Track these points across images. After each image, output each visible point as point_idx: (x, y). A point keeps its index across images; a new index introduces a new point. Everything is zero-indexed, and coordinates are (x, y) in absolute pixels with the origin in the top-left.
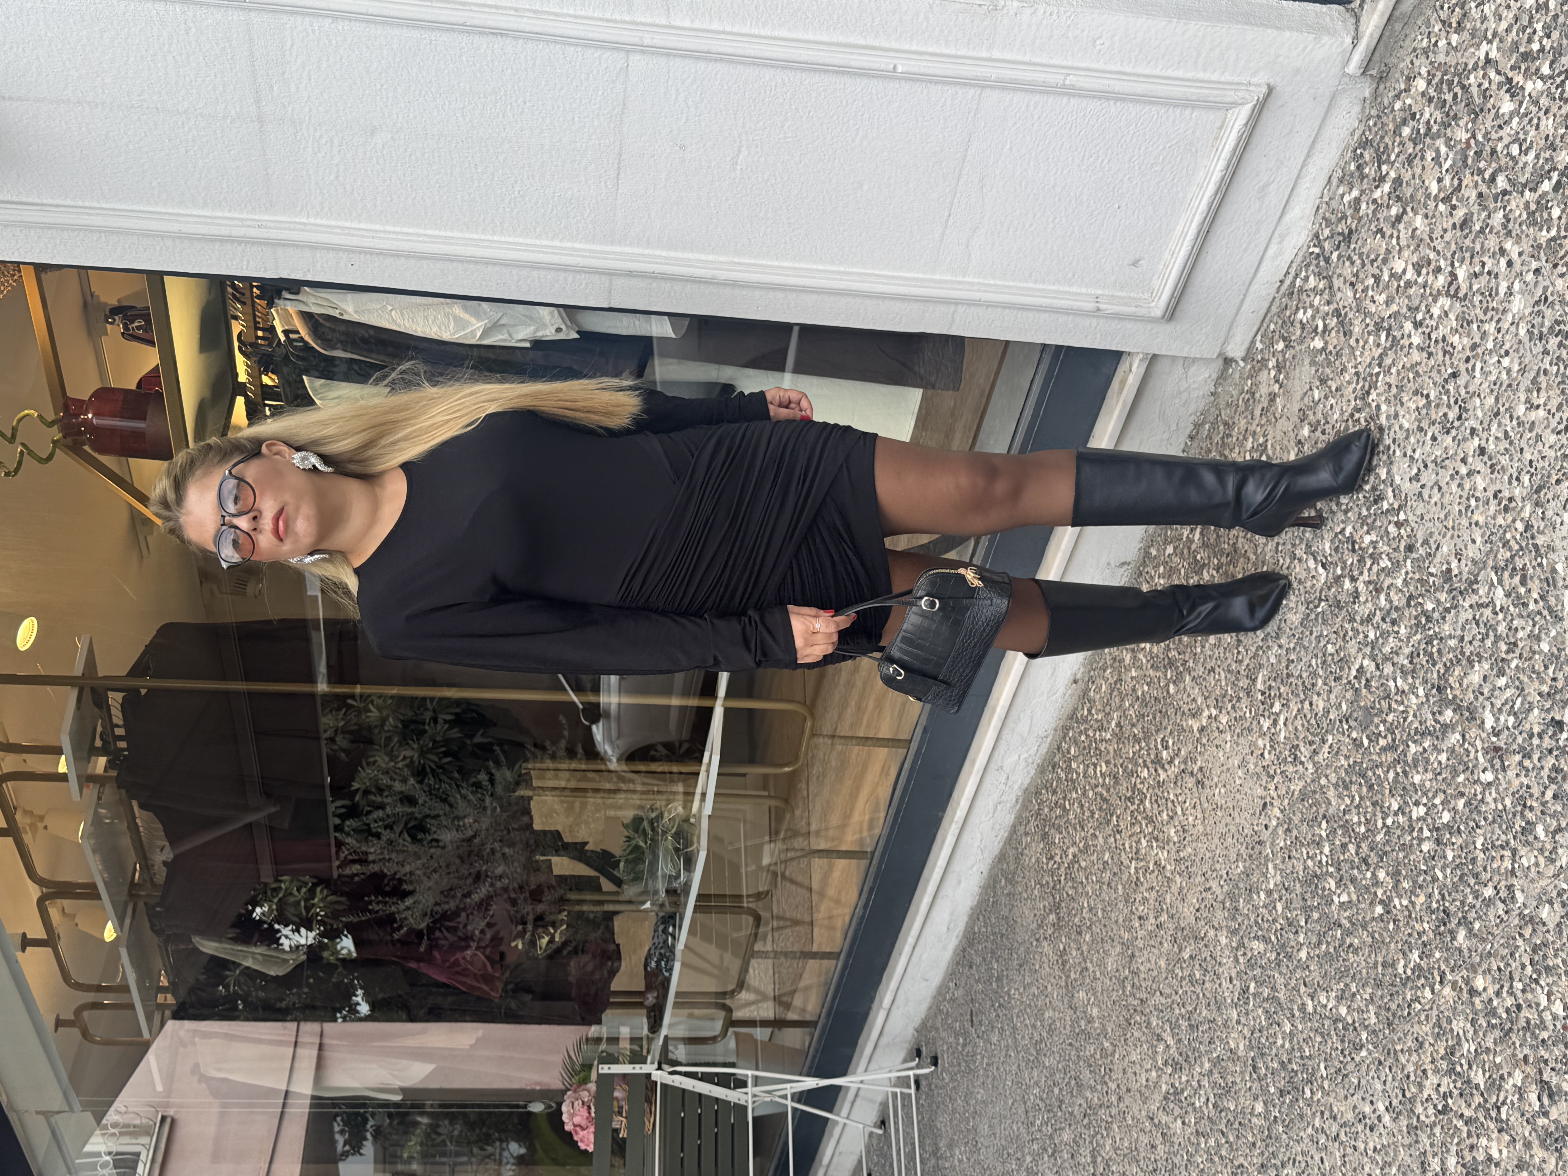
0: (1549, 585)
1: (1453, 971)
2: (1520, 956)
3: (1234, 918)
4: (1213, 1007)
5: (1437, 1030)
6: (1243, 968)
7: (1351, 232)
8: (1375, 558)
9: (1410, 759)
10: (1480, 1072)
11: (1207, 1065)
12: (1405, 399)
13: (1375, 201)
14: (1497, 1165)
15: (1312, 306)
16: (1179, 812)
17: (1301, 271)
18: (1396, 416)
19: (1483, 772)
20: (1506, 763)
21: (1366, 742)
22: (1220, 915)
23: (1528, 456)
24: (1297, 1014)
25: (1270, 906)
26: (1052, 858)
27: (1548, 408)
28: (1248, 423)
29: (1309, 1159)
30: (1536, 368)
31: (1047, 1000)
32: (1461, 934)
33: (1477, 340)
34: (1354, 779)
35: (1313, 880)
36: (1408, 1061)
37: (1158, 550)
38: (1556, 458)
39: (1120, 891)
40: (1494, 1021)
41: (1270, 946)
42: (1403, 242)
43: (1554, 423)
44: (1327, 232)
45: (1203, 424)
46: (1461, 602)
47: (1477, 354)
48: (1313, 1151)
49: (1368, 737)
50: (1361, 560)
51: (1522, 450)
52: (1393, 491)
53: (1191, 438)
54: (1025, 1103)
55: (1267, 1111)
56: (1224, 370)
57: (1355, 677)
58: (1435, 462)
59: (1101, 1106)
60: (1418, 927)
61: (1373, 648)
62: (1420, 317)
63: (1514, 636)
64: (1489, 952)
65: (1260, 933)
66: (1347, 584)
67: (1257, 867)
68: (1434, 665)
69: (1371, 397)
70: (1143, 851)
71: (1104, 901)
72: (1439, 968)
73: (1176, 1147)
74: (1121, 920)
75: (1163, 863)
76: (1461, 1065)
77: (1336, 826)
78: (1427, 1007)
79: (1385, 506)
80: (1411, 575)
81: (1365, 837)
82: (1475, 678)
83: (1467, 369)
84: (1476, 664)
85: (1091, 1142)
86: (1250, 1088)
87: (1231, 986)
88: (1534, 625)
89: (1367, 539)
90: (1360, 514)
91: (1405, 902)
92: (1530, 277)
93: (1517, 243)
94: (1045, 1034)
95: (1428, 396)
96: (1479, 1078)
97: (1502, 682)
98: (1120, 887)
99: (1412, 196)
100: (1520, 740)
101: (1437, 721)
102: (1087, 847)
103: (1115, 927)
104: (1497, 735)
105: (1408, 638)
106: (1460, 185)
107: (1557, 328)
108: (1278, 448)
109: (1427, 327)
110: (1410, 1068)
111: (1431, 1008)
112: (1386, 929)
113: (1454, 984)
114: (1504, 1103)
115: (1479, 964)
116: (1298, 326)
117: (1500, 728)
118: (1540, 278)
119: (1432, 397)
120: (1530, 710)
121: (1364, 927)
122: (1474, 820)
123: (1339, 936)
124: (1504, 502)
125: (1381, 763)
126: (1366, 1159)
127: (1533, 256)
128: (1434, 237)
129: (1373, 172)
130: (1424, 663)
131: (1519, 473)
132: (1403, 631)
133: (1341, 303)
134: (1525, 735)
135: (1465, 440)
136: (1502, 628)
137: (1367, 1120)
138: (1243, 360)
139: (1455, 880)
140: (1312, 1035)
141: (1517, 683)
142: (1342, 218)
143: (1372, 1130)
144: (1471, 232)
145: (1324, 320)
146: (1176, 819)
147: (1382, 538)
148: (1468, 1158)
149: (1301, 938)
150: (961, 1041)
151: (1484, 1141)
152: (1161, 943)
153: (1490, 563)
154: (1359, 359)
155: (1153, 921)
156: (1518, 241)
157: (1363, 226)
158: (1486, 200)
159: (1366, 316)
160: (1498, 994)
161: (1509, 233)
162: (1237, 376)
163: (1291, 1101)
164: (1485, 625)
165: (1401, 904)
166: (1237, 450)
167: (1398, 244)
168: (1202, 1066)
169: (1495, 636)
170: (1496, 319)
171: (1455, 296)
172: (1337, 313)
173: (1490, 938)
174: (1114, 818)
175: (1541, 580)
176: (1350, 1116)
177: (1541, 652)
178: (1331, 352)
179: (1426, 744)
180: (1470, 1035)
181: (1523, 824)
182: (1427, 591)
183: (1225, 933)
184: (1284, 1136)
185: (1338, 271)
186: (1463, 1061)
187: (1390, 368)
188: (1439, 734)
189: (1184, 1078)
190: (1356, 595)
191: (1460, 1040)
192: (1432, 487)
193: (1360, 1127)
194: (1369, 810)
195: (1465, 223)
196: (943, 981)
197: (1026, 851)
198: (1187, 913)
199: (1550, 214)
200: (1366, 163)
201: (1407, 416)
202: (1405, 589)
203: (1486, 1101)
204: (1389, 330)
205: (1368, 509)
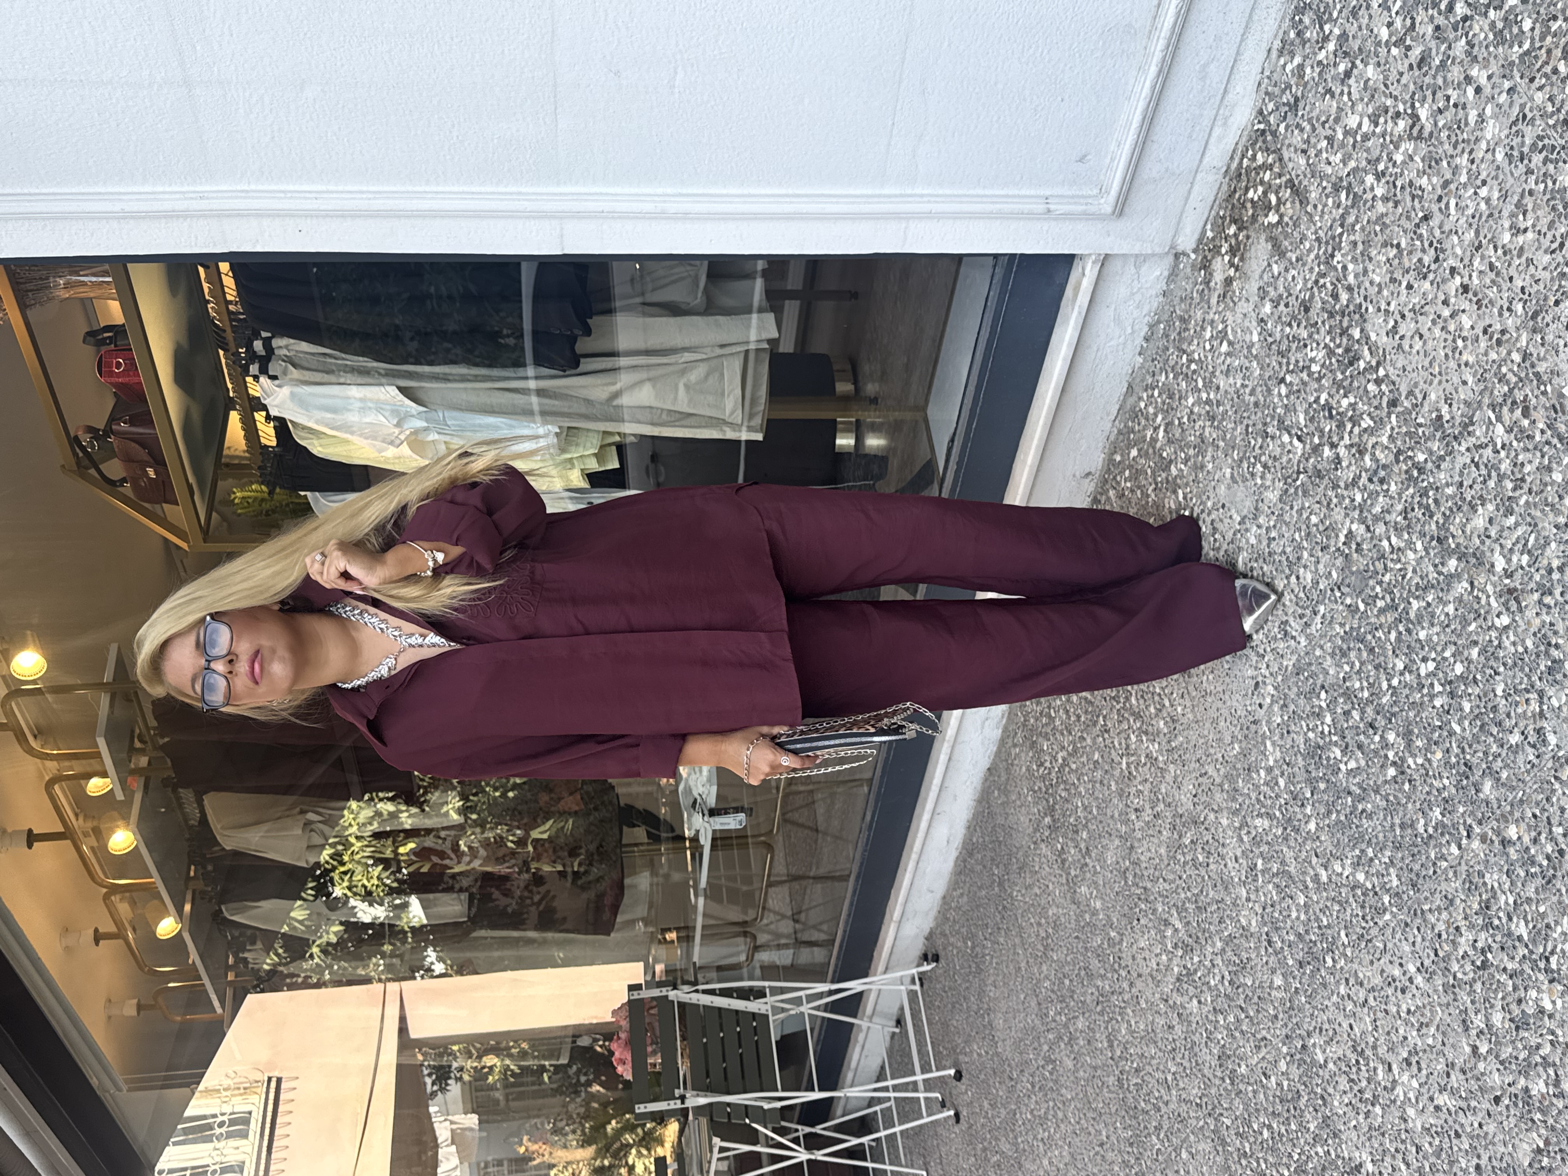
0: (1556, 412)
1: (1480, 823)
2: (1558, 799)
3: (1234, 799)
4: (1219, 887)
5: (1467, 885)
6: (1248, 847)
7: (1297, 100)
8: (1355, 421)
9: (1412, 615)
10: (1522, 923)
11: (1219, 945)
12: (1374, 253)
13: (1320, 63)
14: (1550, 1016)
15: (1262, 182)
16: (1167, 704)
17: (1247, 150)
18: (1365, 271)
19: (1498, 616)
20: (1523, 604)
21: (1362, 607)
22: (1219, 797)
23: (1518, 283)
24: (1311, 885)
25: (1272, 783)
26: (1042, 764)
27: (1537, 228)
28: (1204, 313)
29: (1337, 1027)
30: (1520, 190)
31: (1050, 899)
32: (1487, 786)
33: (1448, 176)
34: (1352, 646)
35: (1315, 752)
36: (1438, 920)
37: (1122, 455)
38: (1552, 279)
39: (1113, 788)
40: (1533, 870)
41: (1275, 822)
42: (1355, 96)
43: (1546, 243)
44: (1271, 106)
45: (1159, 322)
46: (1456, 447)
47: (1450, 191)
48: (1340, 1019)
49: (1363, 601)
50: (1341, 426)
51: (1511, 279)
52: (1369, 349)
53: (1147, 339)
54: (1037, 996)
55: (1287, 984)
56: (1176, 265)
57: (1344, 544)
58: (1413, 310)
59: (1113, 993)
60: (1436, 784)
61: (1361, 511)
62: (1381, 167)
63: (1520, 472)
64: (1521, 800)
65: (1263, 810)
66: (1327, 452)
67: (1254, 746)
68: (1431, 517)
69: (1336, 260)
70: (1133, 746)
71: (1097, 798)
72: (1465, 821)
73: (1194, 1025)
74: (1116, 815)
75: (1155, 755)
76: (1499, 918)
77: (1336, 694)
78: (1453, 864)
79: (1362, 364)
80: (1396, 430)
81: (1369, 702)
82: (1479, 522)
83: (1440, 209)
84: (1480, 507)
85: (1106, 1028)
86: (1267, 963)
87: (1237, 866)
88: (1543, 456)
89: (1345, 403)
90: (1334, 379)
91: (1420, 761)
92: (1503, 98)
93: (1485, 67)
94: (1050, 931)
95: (1398, 246)
96: (1522, 930)
97: (1511, 520)
98: (1113, 783)
99: (1360, 49)
100: (1537, 577)
101: (1440, 573)
102: (1075, 750)
103: (1111, 822)
104: (1509, 575)
105: (1400, 495)
106: (1413, 24)
107: (1540, 144)
108: (1239, 331)
109: (1391, 176)
110: (1441, 927)
111: (1460, 864)
112: (1401, 790)
113: (1484, 839)
114: (1552, 953)
115: (1511, 813)
116: (1249, 205)
117: (1513, 569)
118: (1515, 96)
119: (1403, 245)
120: (1547, 543)
121: (1377, 792)
122: (1492, 668)
123: (1349, 803)
124: (1496, 337)
125: (1381, 625)
126: (1399, 1022)
127: (1504, 76)
128: (1389, 83)
129: (1315, 34)
130: (1420, 516)
131: (1511, 303)
132: (1393, 487)
133: (1293, 173)
134: (1542, 572)
135: (1444, 281)
136: (1505, 466)
137: (1397, 983)
138: (1195, 251)
139: (1475, 731)
140: (1329, 904)
141: (1529, 519)
142: (1286, 89)
143: (1403, 991)
144: (1430, 68)
145: (1277, 193)
146: (1164, 711)
147: (1361, 399)
148: (1516, 1011)
149: (1308, 810)
150: (969, 943)
151: (1533, 994)
152: (1160, 832)
153: (1486, 401)
154: (1319, 224)
155: (1150, 811)
156: (1486, 65)
157: (1310, 91)
158: (1445, 31)
159: (1322, 180)
160: (1535, 841)
161: (1475, 59)
162: (1189, 270)
163: (1312, 971)
164: (1486, 466)
165: (1415, 763)
166: (1195, 342)
167: (1350, 99)
168: (1213, 945)
169: (1499, 475)
170: (1467, 150)
171: (1419, 137)
172: (1291, 184)
173: (1520, 784)
174: (1101, 718)
175: (1546, 409)
176: (1377, 981)
177: (1553, 482)
178: (1287, 224)
179: (1430, 599)
180: (1506, 886)
181: (1549, 663)
182: (1416, 443)
183: (1225, 814)
184: (1308, 1006)
185: (1287, 142)
186: (1501, 914)
187: (1353, 226)
188: (1443, 585)
189: (1196, 959)
190: (1338, 460)
191: (1496, 893)
192: (1412, 337)
193: (1390, 991)
194: (1372, 673)
195: (1423, 61)
196: (948, 891)
197: (1016, 762)
198: (1185, 801)
199: (1520, 28)
200: (1306, 27)
201: (1378, 270)
202: (1392, 446)
203: (1531, 952)
204: (1349, 189)
205: (1342, 373)
